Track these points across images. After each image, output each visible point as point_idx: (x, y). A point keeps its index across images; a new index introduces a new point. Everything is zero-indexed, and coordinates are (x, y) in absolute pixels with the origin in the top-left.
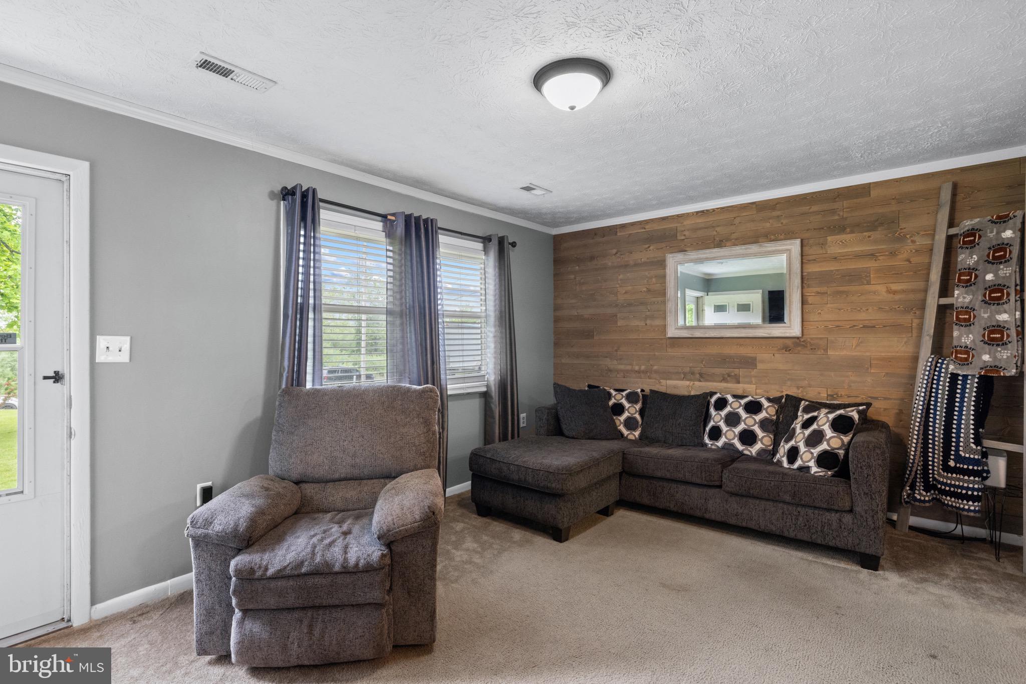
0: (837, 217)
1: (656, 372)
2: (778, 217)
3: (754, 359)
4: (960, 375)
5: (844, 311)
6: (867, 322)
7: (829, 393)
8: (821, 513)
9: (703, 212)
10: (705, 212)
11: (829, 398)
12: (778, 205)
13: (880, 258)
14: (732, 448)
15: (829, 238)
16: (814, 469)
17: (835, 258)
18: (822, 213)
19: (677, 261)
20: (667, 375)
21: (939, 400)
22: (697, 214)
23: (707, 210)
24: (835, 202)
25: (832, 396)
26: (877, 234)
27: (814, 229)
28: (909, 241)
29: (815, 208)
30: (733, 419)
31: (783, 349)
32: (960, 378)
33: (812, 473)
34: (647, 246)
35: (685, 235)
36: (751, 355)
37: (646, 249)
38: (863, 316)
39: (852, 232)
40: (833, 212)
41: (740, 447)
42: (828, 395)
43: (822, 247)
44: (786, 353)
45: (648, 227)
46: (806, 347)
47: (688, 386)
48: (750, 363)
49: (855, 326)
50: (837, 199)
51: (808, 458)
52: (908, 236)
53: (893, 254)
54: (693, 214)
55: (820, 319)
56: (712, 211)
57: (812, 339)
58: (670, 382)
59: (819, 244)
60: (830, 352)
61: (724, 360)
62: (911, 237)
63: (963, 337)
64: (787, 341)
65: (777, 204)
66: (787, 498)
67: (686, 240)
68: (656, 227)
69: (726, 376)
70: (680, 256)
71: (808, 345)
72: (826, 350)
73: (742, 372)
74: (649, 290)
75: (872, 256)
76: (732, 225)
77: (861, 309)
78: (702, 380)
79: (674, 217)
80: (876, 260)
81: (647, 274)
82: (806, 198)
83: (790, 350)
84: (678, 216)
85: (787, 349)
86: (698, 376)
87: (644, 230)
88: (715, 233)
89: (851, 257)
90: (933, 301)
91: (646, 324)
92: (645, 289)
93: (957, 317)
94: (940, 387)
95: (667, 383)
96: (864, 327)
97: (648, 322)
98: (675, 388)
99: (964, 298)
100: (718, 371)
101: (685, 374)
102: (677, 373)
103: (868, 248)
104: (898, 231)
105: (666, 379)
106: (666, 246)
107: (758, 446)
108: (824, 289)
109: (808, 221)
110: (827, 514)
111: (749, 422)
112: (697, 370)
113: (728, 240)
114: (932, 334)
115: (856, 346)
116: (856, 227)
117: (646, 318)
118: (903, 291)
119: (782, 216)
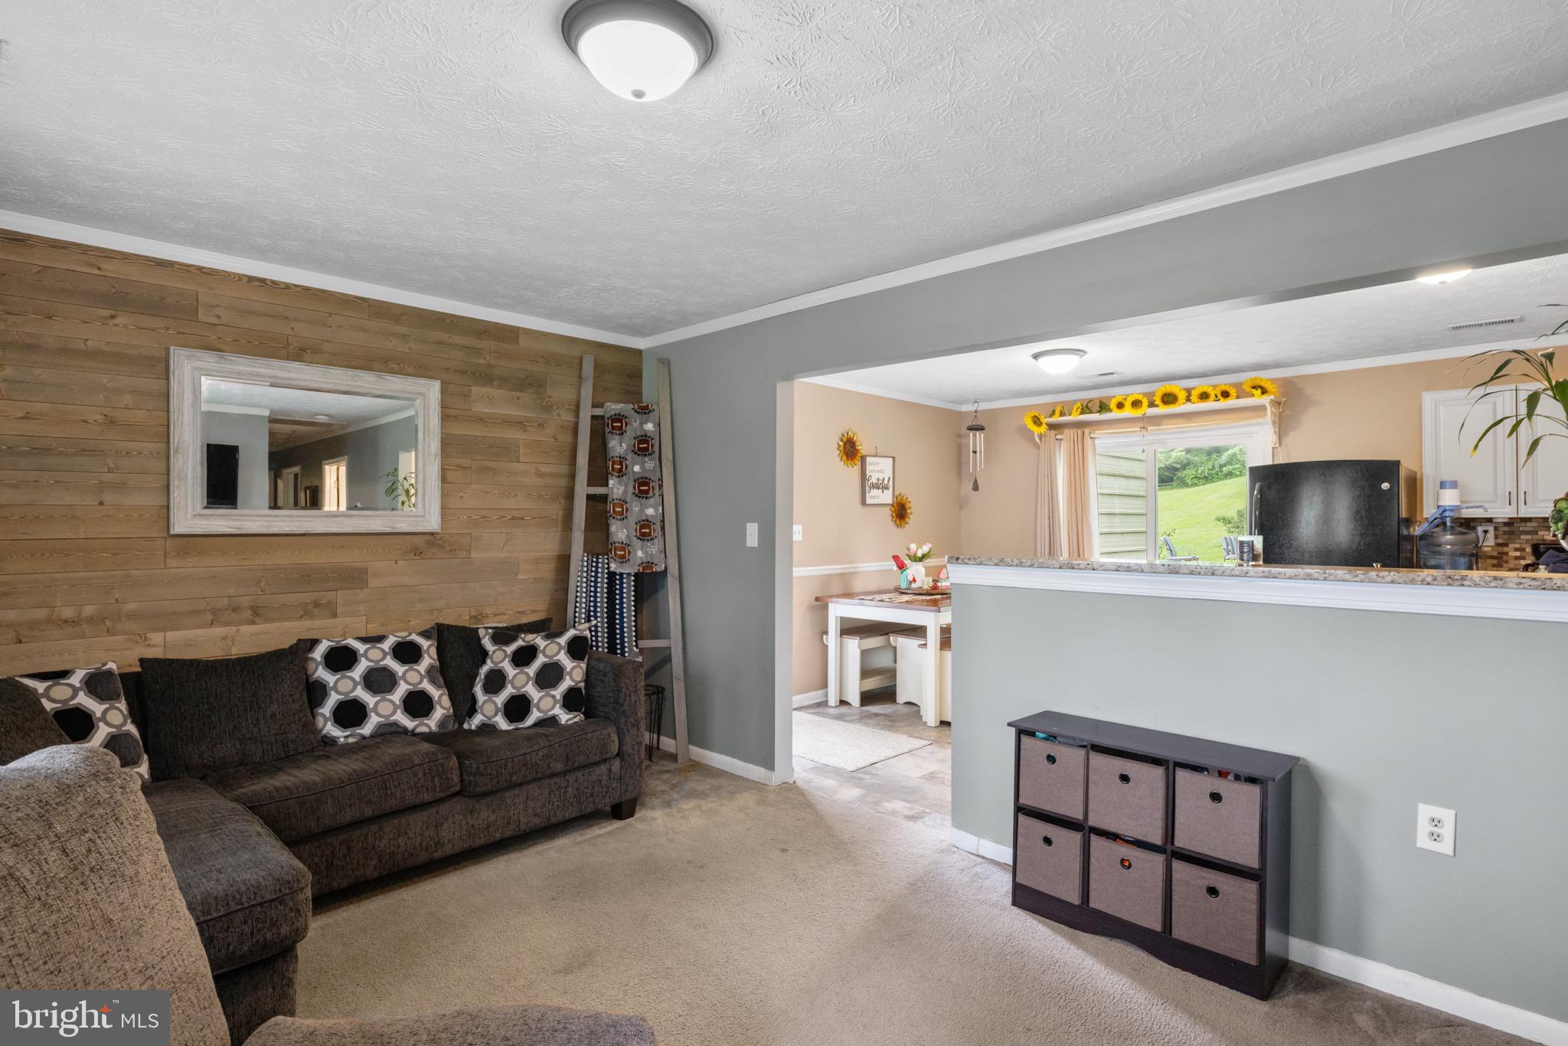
0: (483, 362)
1: (133, 616)
2: (404, 336)
3: (365, 571)
4: (617, 574)
5: (491, 495)
6: (516, 512)
7: (472, 614)
8: (591, 770)
9: (263, 281)
10: (268, 282)
11: (472, 620)
12: (403, 317)
13: (529, 429)
14: (394, 729)
15: (474, 389)
16: (564, 717)
17: (481, 419)
18: (465, 349)
19: (201, 369)
20: (166, 620)
21: (599, 604)
22: (248, 282)
23: (273, 282)
24: (480, 338)
25: (475, 617)
26: (527, 397)
27: (456, 371)
28: (555, 414)
29: (458, 339)
30: (379, 681)
31: (410, 552)
32: (618, 577)
33: (563, 722)
34: (106, 313)
35: (218, 316)
36: (361, 565)
37: (104, 321)
38: (511, 503)
39: (500, 387)
40: (478, 351)
41: (409, 723)
42: (471, 618)
43: (465, 400)
44: (415, 558)
45: (110, 268)
46: (443, 547)
47: (224, 638)
48: (355, 578)
49: (503, 517)
50: (483, 336)
51: (547, 704)
52: (554, 407)
53: (541, 426)
54: (240, 279)
55: (463, 507)
56: (284, 286)
57: (451, 535)
58: (172, 636)
59: (462, 395)
60: (474, 555)
61: (306, 577)
62: (557, 409)
63: (620, 532)
64: (415, 539)
65: (402, 314)
66: (559, 767)
67: (219, 327)
68: (134, 273)
69: (310, 607)
70: (208, 359)
71: (446, 545)
72: (469, 551)
73: (341, 596)
74: (112, 422)
75: (520, 424)
76: (324, 325)
77: (510, 494)
78: (256, 620)
79: (192, 269)
80: (525, 431)
81: (105, 381)
82: (444, 320)
83: (421, 553)
84: (200, 269)
85: (417, 552)
86: (248, 614)
87: (98, 272)
88: (289, 332)
89: (498, 421)
90: (582, 490)
91: (101, 503)
92: (99, 418)
93: (614, 510)
94: (599, 590)
95: (168, 639)
96: (513, 518)
97: (109, 498)
98: (190, 646)
99: (618, 489)
100: (292, 599)
101: (215, 612)
102: (197, 612)
103: (514, 413)
104: (545, 399)
105: (164, 629)
106: (167, 329)
107: (438, 713)
108: (465, 462)
109: (447, 357)
110: (596, 768)
111: (412, 677)
112: (246, 601)
113: (316, 351)
114: (583, 529)
115: (505, 544)
116: (505, 381)
117: (102, 487)
118: (552, 475)
119: (410, 336)
